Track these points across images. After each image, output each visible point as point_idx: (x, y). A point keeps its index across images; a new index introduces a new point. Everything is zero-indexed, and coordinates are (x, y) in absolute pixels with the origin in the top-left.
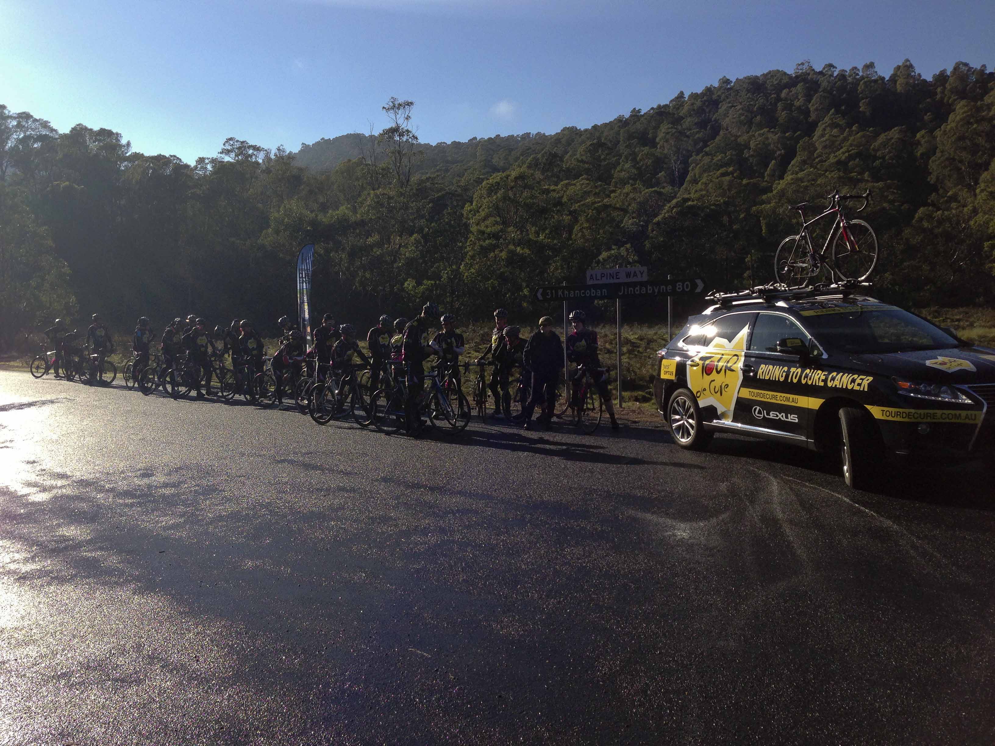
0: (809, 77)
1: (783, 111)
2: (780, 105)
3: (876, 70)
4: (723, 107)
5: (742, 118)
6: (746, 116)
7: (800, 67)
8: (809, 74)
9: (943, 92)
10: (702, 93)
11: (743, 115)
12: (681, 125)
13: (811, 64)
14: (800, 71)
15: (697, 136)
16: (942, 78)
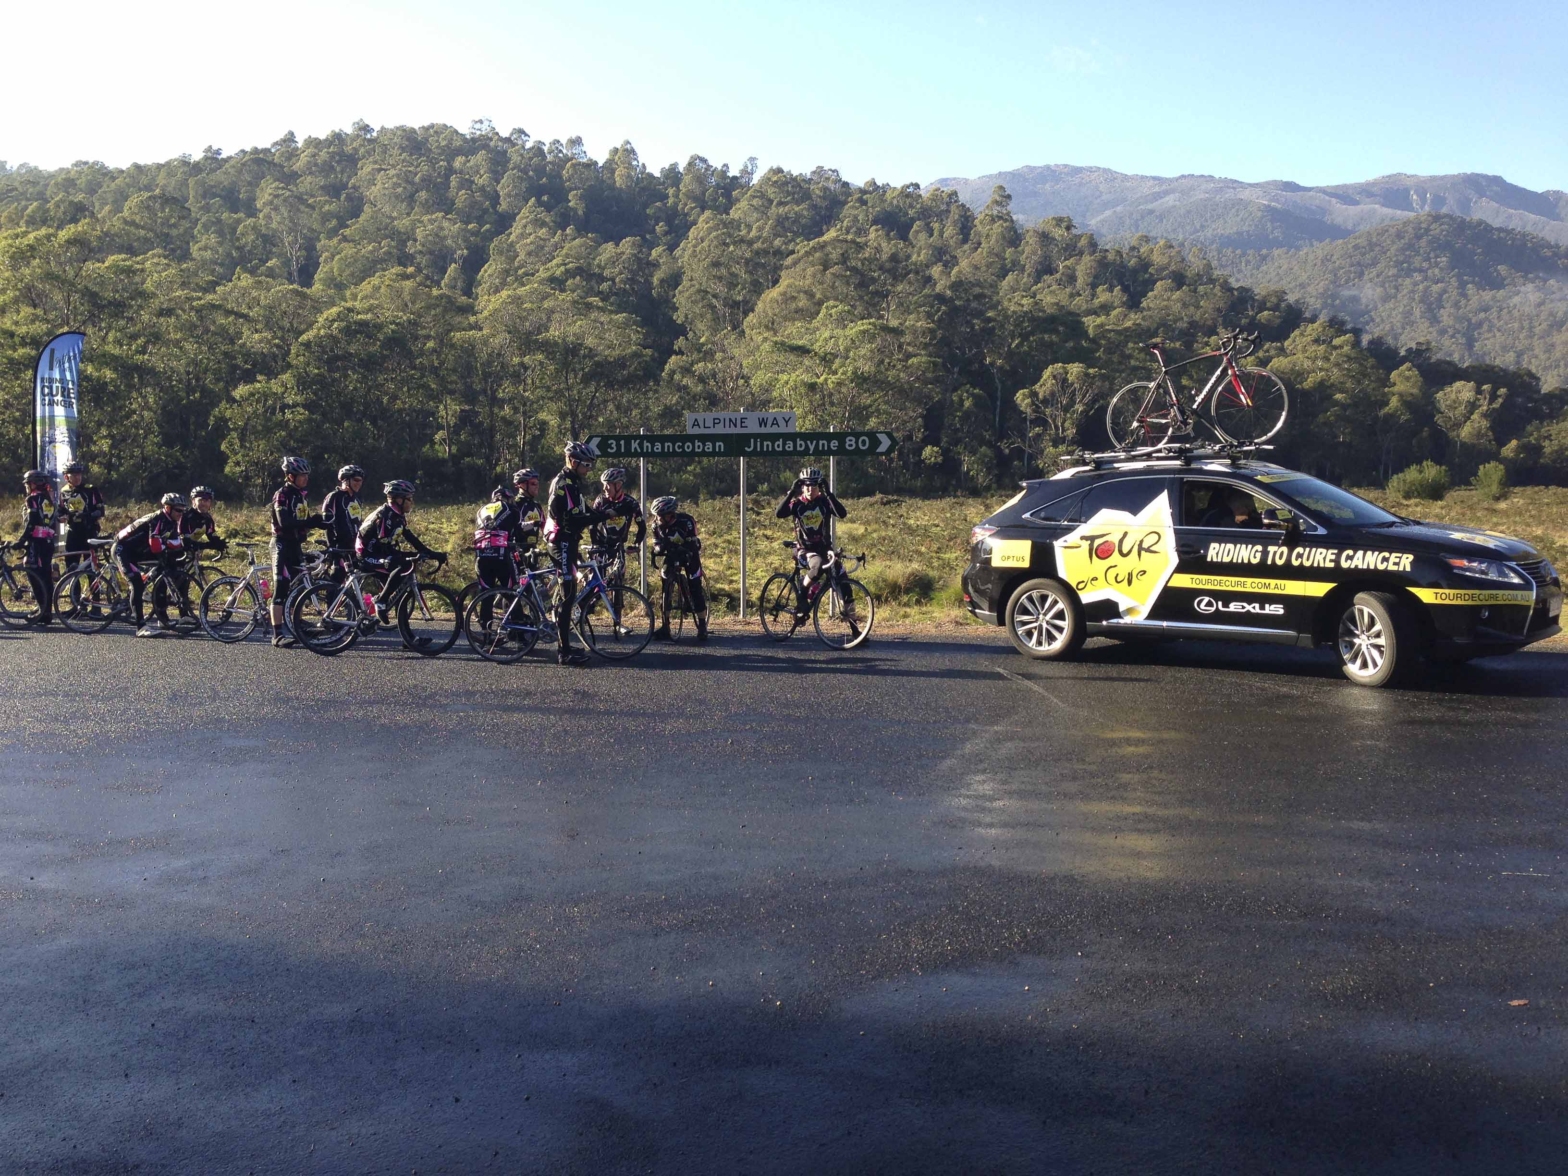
0: (492, 144)
1: (460, 189)
2: (454, 181)
3: (584, 149)
4: (366, 169)
5: (400, 190)
6: (405, 188)
7: (478, 126)
8: (491, 139)
9: (676, 196)
10: (326, 140)
11: (399, 185)
12: (296, 185)
13: (493, 124)
14: (478, 133)
15: (327, 207)
16: (672, 175)
